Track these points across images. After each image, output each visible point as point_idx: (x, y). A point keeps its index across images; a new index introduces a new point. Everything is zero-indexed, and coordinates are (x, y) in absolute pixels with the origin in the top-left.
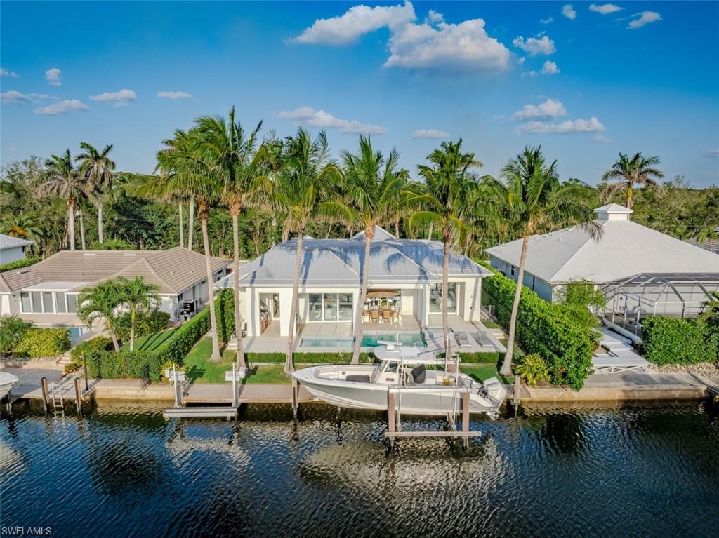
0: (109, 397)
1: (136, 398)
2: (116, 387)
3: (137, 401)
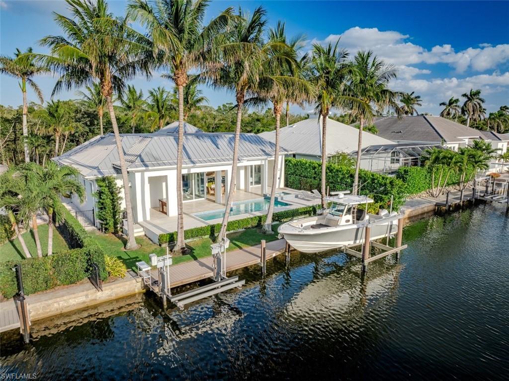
0: (46, 315)
1: (85, 305)
2: (54, 300)
3: (85, 309)
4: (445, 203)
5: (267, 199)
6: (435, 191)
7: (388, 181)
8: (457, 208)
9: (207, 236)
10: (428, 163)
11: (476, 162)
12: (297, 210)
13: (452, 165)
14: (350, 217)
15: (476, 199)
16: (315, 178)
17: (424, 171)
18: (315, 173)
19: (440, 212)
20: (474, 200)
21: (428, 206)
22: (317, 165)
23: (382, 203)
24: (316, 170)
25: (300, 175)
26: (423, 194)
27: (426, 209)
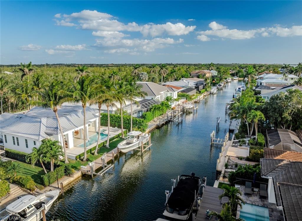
4: (159, 124)
5: (98, 133)
6: (155, 119)
7: (141, 121)
8: (163, 124)
9: (89, 153)
10: (152, 110)
11: (167, 107)
12: (114, 137)
13: (160, 110)
14: (136, 139)
15: (169, 120)
16: (112, 121)
17: (151, 114)
18: (113, 119)
19: (158, 128)
20: (168, 121)
21: (154, 127)
22: (113, 116)
23: (140, 129)
24: (113, 118)
25: (105, 120)
26: (152, 121)
27: (153, 128)
